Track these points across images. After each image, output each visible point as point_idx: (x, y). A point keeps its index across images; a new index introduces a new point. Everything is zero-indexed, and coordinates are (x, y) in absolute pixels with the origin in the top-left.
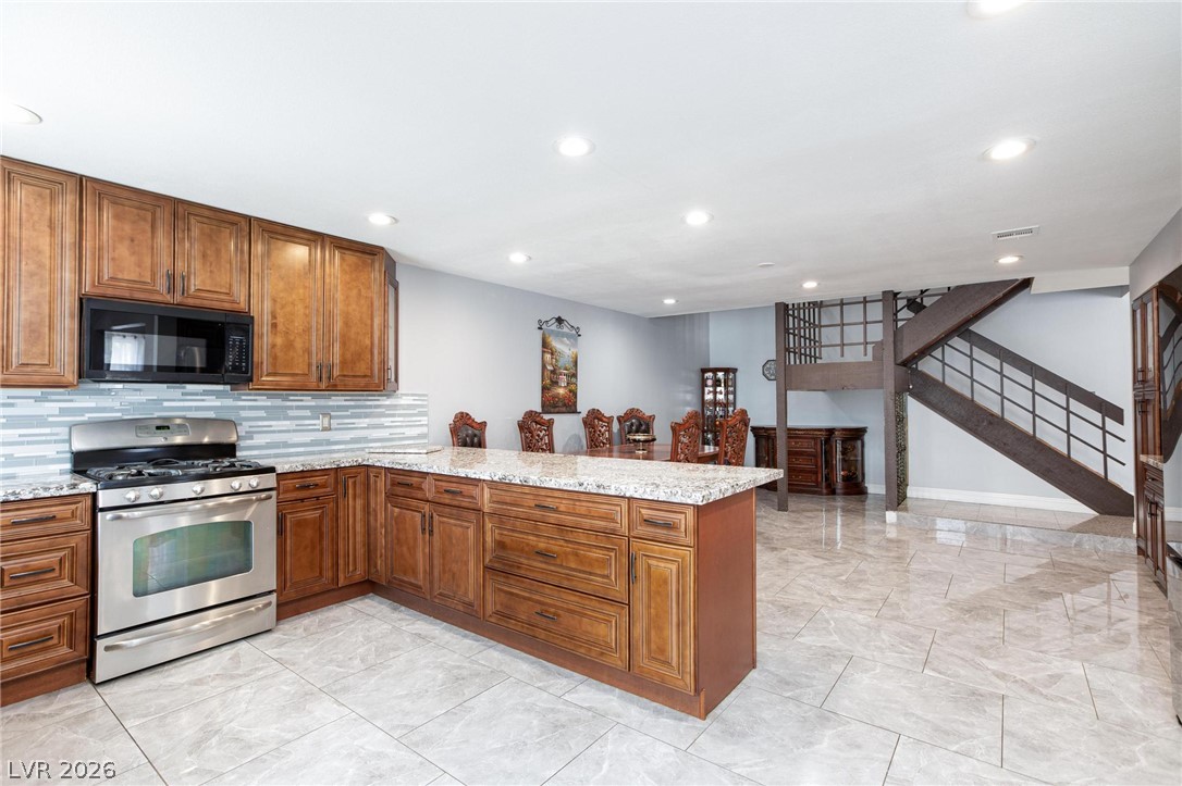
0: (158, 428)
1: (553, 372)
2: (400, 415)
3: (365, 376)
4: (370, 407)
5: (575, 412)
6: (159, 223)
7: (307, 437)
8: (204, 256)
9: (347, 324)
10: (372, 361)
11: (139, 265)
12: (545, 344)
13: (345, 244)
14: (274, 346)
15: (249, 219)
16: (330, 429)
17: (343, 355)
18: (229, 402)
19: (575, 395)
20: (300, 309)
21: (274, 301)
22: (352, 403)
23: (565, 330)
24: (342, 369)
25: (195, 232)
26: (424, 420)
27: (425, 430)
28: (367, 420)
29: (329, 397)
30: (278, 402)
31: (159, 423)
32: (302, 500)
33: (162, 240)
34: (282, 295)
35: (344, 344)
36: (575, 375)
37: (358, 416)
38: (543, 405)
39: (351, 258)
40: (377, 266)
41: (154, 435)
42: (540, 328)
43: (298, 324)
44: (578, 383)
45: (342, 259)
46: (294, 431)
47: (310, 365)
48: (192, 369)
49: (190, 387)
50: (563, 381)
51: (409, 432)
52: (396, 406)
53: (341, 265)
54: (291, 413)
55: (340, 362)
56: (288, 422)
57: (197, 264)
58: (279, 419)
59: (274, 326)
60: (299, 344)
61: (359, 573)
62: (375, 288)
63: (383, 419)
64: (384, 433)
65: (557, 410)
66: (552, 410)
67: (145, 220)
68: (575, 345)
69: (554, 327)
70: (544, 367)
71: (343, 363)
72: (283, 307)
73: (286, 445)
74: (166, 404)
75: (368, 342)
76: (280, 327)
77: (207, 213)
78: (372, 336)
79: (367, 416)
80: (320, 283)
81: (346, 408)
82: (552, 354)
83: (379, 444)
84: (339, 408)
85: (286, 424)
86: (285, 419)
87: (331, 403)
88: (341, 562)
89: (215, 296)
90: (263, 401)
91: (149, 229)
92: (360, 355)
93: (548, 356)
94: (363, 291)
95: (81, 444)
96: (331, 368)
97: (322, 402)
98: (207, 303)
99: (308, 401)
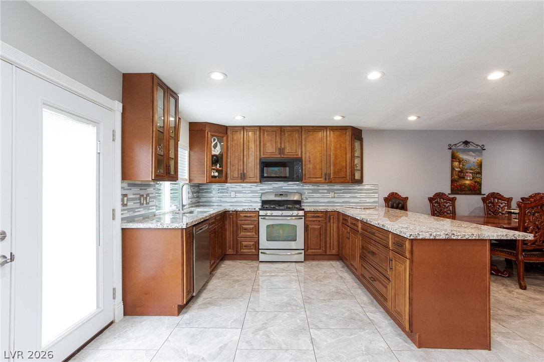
0: (280, 195)
1: (461, 172)
2: (364, 193)
3: (343, 177)
4: (351, 189)
5: (480, 193)
6: (277, 135)
7: (326, 200)
8: (289, 142)
9: (336, 158)
10: (346, 172)
11: (273, 148)
12: (454, 157)
13: (335, 128)
14: (310, 168)
15: (301, 127)
16: (334, 198)
17: (334, 170)
18: (300, 187)
19: (480, 184)
20: (318, 155)
21: (310, 153)
22: (343, 188)
23: (471, 147)
24: (334, 175)
25: (286, 135)
26: (376, 195)
27: (377, 200)
28: (349, 195)
29: (334, 186)
30: (316, 187)
31: (281, 193)
32: (314, 221)
33: (278, 140)
34: (312, 150)
35: (334, 166)
36: (480, 173)
37: (346, 193)
38: (452, 190)
39: (337, 133)
40: (348, 133)
41: (279, 197)
42: (450, 149)
43: (318, 160)
44: (483, 177)
45: (334, 134)
46: (321, 198)
47: (322, 174)
48: (285, 177)
49: (290, 183)
50: (469, 177)
51: (368, 200)
52: (362, 189)
53: (333, 136)
54: (320, 191)
55: (333, 173)
56: (319, 195)
57: (287, 145)
58: (316, 193)
59: (310, 161)
60: (318, 167)
61: (334, 252)
62: (347, 142)
63: (356, 195)
64: (357, 200)
65: (463, 192)
66: (459, 193)
67: (273, 134)
68: (481, 155)
69: (462, 147)
70: (453, 169)
71: (334, 173)
72: (312, 154)
73: (318, 202)
74: (283, 188)
75: (344, 164)
76: (312, 161)
77: (289, 128)
78: (346, 162)
79: (349, 193)
80: (325, 144)
81: (341, 190)
82: (460, 162)
83: (354, 204)
84: (338, 190)
85: (318, 195)
86: (319, 193)
87: (335, 188)
88: (328, 245)
89: (292, 154)
90: (311, 187)
91: (275, 137)
92: (341, 169)
93: (456, 164)
94: (342, 145)
95: (265, 198)
96: (330, 174)
97: (331, 187)
98: (290, 156)
99: (326, 187)
